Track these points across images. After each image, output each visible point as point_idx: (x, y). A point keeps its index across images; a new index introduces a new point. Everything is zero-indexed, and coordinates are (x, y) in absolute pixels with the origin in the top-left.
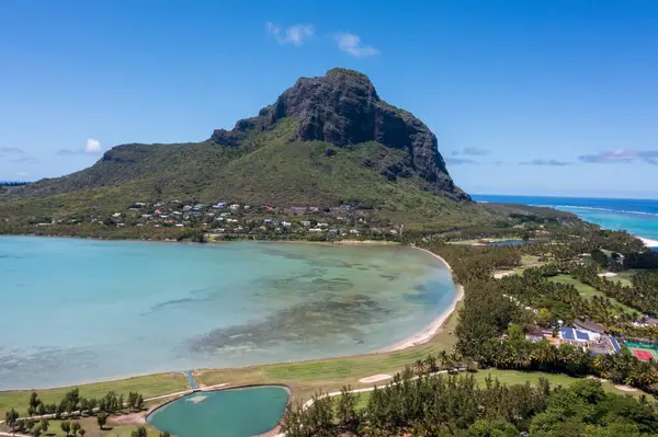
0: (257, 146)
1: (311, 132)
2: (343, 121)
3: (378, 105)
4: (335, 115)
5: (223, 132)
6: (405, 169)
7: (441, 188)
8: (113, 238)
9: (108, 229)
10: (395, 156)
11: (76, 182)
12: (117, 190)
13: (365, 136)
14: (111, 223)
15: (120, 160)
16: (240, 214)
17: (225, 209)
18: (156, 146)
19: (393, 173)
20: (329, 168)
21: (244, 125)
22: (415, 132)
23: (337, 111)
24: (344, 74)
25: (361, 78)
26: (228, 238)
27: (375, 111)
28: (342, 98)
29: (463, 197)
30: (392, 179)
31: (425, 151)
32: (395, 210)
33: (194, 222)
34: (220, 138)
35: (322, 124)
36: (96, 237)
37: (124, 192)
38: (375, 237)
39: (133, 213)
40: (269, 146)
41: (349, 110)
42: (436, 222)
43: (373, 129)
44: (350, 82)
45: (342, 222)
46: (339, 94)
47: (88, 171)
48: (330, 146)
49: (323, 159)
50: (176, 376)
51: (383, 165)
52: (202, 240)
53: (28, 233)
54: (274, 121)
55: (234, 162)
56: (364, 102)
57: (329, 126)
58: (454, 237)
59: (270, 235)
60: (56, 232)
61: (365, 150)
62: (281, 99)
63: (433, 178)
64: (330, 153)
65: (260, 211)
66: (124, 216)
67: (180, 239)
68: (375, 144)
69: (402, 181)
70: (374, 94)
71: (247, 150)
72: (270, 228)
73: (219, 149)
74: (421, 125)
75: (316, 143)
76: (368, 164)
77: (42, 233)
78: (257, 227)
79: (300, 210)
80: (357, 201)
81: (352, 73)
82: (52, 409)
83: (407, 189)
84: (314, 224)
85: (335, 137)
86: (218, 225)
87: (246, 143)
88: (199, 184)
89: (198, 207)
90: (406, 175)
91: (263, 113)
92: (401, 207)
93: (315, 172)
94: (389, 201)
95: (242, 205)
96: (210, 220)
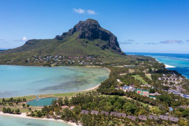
0: (68, 40)
1: (82, 36)
2: (90, 33)
3: (100, 29)
4: (88, 32)
5: (59, 36)
6: (107, 46)
7: (117, 51)
8: (27, 66)
9: (26, 63)
10: (105, 43)
11: (18, 50)
12: (29, 52)
13: (97, 38)
14: (27, 61)
15: (31, 44)
16: (61, 59)
17: (58, 57)
18: (40, 40)
19: (104, 48)
20: (86, 46)
21: (64, 34)
22: (110, 36)
23: (89, 30)
24: (91, 20)
25: (96, 22)
26: (57, 65)
27: (99, 30)
28: (90, 27)
29: (123, 54)
30: (104, 49)
31: (113, 42)
32: (103, 57)
33: (49, 61)
34: (58, 38)
35: (85, 34)
36: (22, 65)
37: (31, 53)
38: (96, 65)
39: (33, 58)
40: (71, 40)
41: (92, 30)
42: (114, 61)
43: (99, 35)
44: (92, 23)
45: (88, 61)
46: (89, 26)
47: (22, 47)
48: (87, 40)
49: (85, 44)
50: (35, 96)
51: (101, 45)
52: (50, 66)
53: (4, 64)
54: (73, 33)
55: (61, 45)
56: (96, 28)
57: (87, 35)
58: (117, 65)
59: (69, 64)
60: (12, 64)
61: (96, 41)
62: (75, 27)
63: (115, 49)
64: (87, 42)
65: (67, 58)
66: (30, 60)
67: (44, 66)
68: (99, 40)
69: (106, 50)
70: (99, 26)
71: (65, 41)
72: (69, 63)
73: (57, 41)
74: (112, 34)
75: (83, 39)
76: (97, 45)
77: (8, 64)
78: (65, 62)
79: (78, 58)
80: (93, 55)
81: (93, 20)
82: (7, 101)
83: (108, 52)
84: (81, 61)
85: (88, 38)
86: (55, 62)
87: (65, 39)
88: (51, 51)
89: (50, 57)
90: (108, 48)
91: (70, 30)
92: (105, 57)
93: (83, 47)
94: (102, 55)
95: (62, 56)
96: (53, 61)
